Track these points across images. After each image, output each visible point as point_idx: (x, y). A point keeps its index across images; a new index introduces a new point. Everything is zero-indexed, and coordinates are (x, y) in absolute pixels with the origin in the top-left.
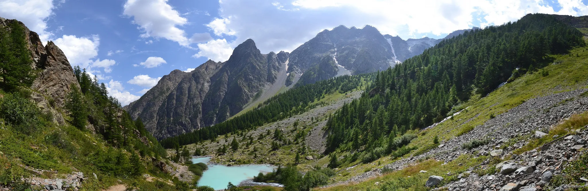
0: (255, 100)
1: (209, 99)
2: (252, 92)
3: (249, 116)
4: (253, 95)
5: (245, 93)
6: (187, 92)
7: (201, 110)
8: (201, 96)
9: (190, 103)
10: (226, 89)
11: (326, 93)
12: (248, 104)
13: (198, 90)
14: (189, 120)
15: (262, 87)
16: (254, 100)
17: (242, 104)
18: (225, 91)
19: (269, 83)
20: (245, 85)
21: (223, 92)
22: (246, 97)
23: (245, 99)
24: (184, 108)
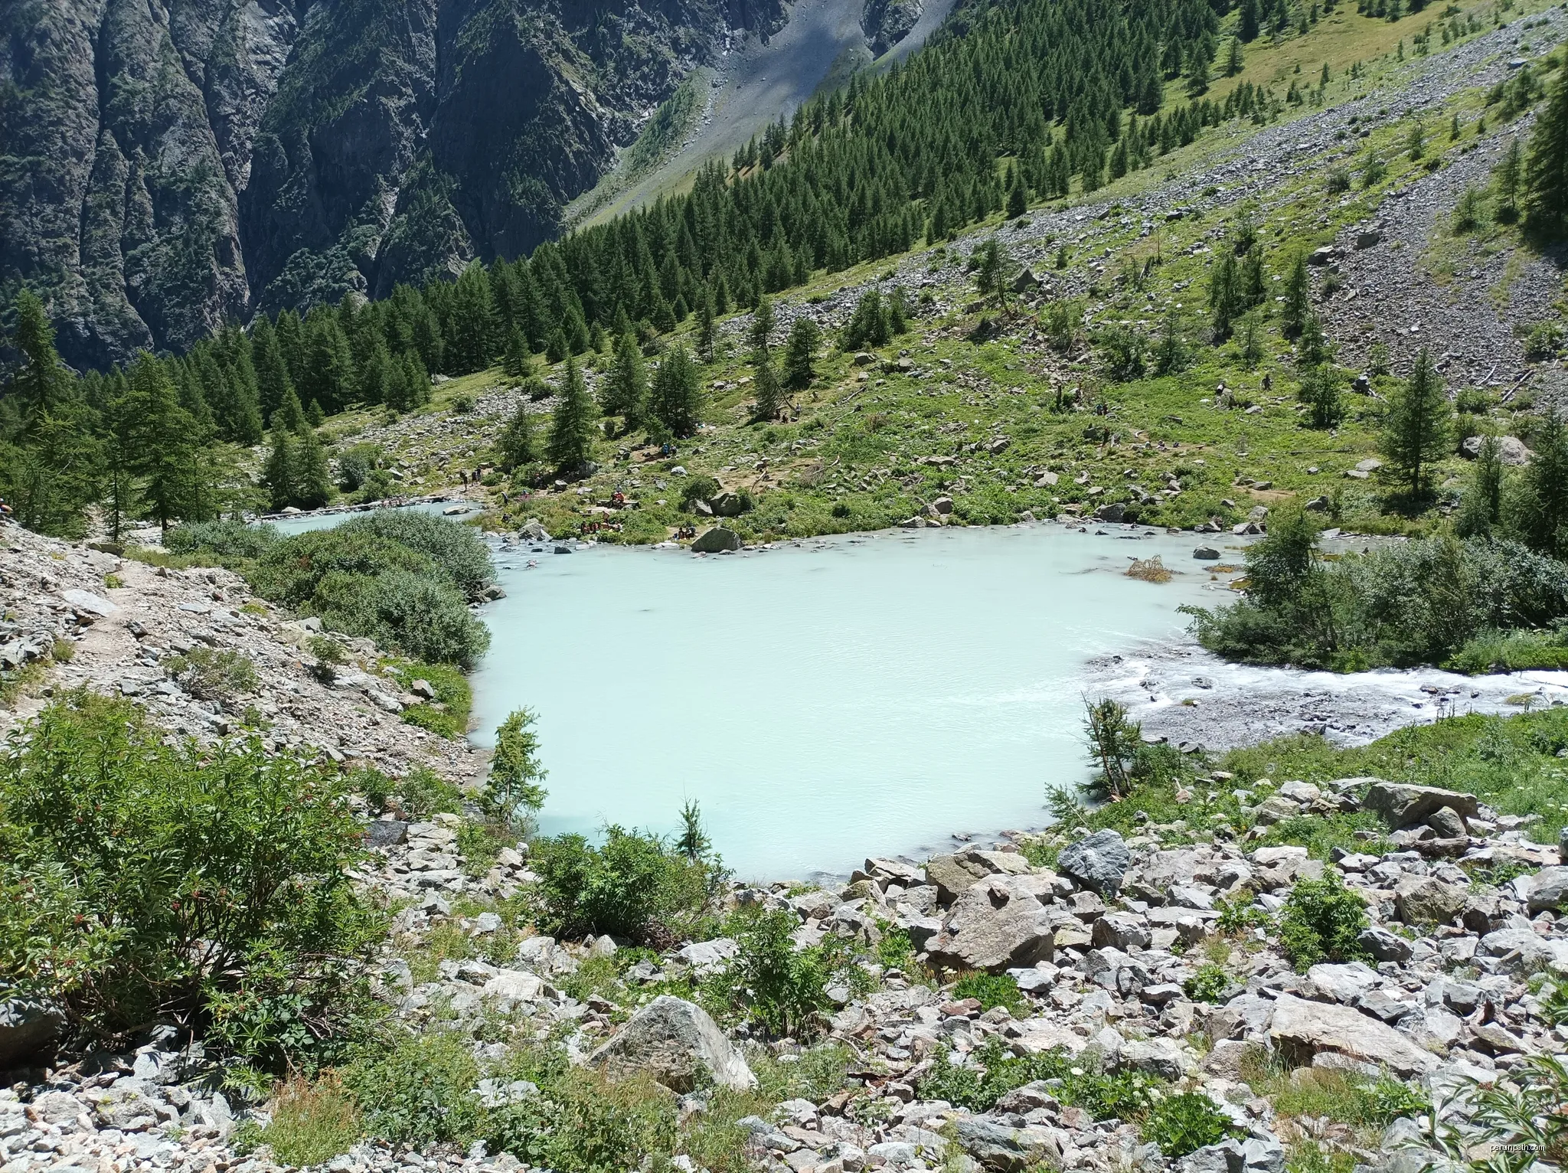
0: (644, 161)
1: (291, 144)
2: (618, 98)
3: (671, 231)
4: (627, 126)
5: (570, 111)
6: (84, 68)
7: (229, 227)
8: (220, 124)
9: (122, 165)
10: (424, 66)
11: (1248, 33)
12: (597, 191)
13: (187, 65)
14: (132, 313)
15: (692, 65)
16: (640, 164)
17: (557, 194)
18: (418, 85)
19: (739, 32)
20: (567, 43)
21: (401, 95)
22: (581, 137)
23: (578, 154)
24: (75, 204)
